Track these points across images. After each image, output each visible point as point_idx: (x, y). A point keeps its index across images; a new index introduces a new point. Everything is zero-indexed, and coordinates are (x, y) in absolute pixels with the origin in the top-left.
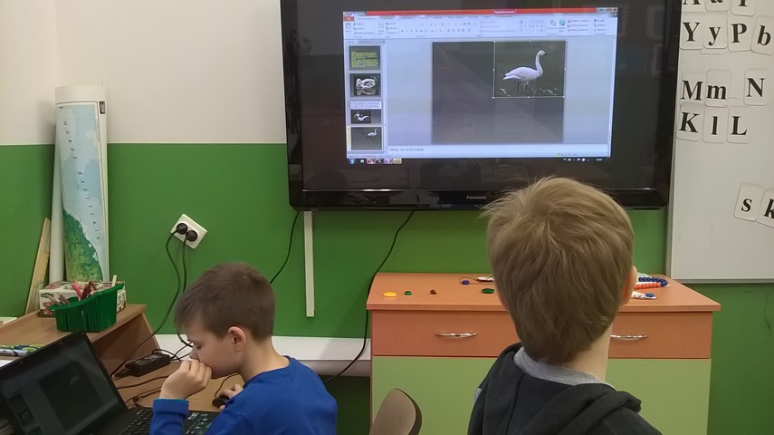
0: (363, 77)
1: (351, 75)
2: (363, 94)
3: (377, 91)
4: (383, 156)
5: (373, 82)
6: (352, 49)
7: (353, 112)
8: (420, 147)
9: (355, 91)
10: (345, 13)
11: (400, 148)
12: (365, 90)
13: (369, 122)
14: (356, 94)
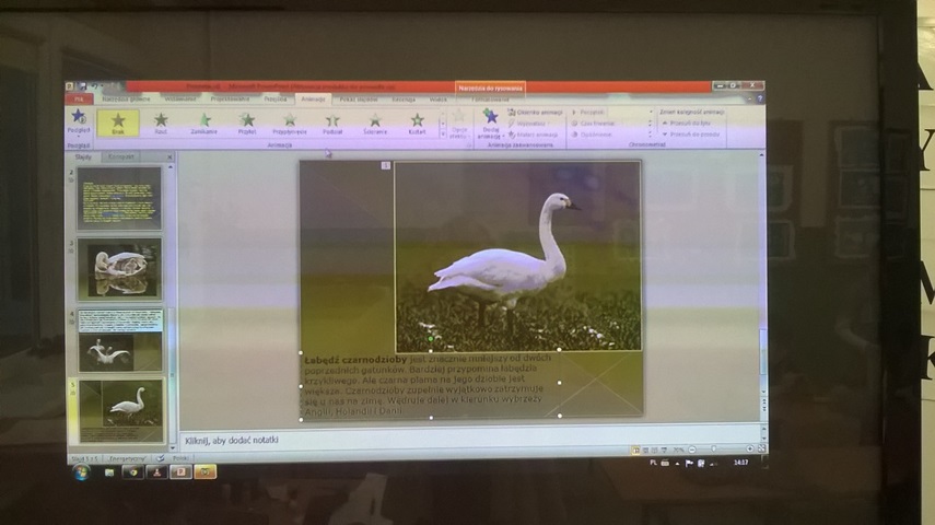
0: (112, 247)
1: (82, 242)
2: (112, 293)
3: (150, 284)
4: (168, 457)
5: (139, 260)
6: (86, 175)
7: (87, 341)
8: (267, 434)
9: (91, 284)
10: (70, 86)
11: (211, 435)
12: (121, 282)
13: (130, 368)
14: (93, 293)
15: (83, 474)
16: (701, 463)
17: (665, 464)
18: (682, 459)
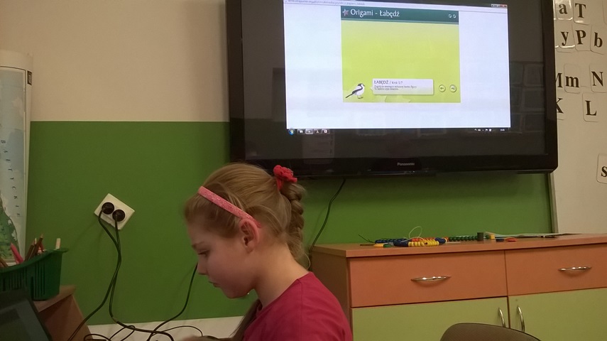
15: (292, 132)
16: (490, 130)
17: (479, 130)
18: (485, 129)
